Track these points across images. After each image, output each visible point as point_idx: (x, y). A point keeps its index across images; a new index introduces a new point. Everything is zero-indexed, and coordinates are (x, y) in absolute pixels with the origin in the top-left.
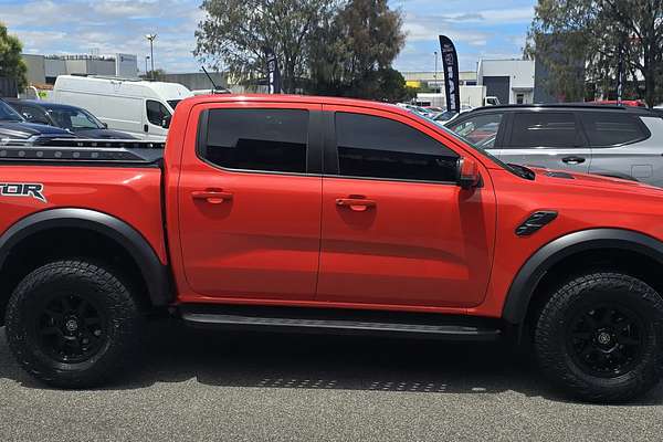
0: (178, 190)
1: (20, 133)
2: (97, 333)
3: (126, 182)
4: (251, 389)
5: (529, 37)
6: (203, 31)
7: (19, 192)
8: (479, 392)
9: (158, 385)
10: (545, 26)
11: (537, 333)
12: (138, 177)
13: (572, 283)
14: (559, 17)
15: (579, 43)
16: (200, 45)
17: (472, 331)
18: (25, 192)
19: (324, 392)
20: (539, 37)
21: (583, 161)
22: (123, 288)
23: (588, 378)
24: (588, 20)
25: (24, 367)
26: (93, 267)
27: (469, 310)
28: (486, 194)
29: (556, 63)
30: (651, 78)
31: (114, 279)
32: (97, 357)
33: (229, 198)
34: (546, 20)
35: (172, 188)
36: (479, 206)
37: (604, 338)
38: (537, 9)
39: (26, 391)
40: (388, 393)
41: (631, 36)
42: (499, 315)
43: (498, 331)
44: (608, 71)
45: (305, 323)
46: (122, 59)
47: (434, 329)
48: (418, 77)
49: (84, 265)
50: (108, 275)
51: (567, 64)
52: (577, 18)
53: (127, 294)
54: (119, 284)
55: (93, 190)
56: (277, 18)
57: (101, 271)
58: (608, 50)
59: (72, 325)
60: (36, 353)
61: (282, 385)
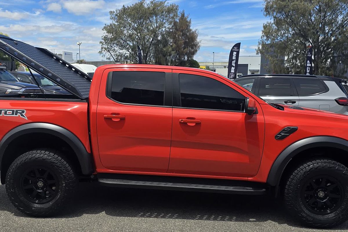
0: (96, 114)
1: (16, 87)
2: (54, 188)
3: (69, 109)
4: (134, 218)
5: (259, 44)
6: (104, 41)
7: (13, 114)
8: (254, 221)
9: (85, 216)
10: (267, 40)
11: (286, 191)
12: (76, 107)
13: (305, 165)
14: (274, 35)
15: (283, 48)
16: (102, 48)
17: (250, 190)
18: (16, 114)
19: (172, 221)
20: (264, 45)
21: (295, 102)
22: (67, 165)
23: (312, 215)
24: (287, 37)
25: (16, 206)
26: (52, 154)
27: (249, 179)
28: (259, 118)
29: (272, 57)
30: (317, 65)
31: (63, 160)
32: (54, 201)
33: (123, 119)
34: (267, 37)
35: (93, 113)
36: (256, 124)
37: (321, 194)
38: (263, 32)
39: (16, 218)
40: (206, 221)
41: (307, 45)
42: (266, 182)
43: (264, 190)
44: (296, 61)
45: (163, 184)
46: (66, 54)
47: (231, 188)
48: (205, 64)
49: (47, 153)
50: (60, 158)
51: (277, 57)
52: (282, 36)
53: (69, 168)
54: (65, 163)
55: (53, 114)
56: (139, 35)
57: (56, 156)
58: (297, 51)
59: (40, 184)
60: (22, 198)
61: (150, 216)
